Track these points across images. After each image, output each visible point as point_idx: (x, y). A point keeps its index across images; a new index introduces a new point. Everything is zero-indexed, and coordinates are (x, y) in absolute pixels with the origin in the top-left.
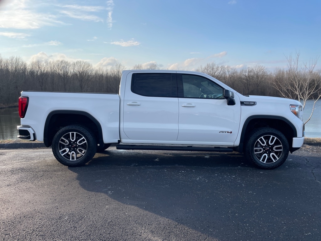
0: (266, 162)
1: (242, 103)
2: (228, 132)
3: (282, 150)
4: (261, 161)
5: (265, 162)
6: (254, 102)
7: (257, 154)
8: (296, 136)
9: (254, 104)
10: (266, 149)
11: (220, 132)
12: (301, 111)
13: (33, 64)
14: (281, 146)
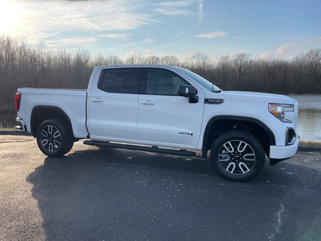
0: (234, 172)
1: (207, 101)
2: (188, 134)
3: (254, 160)
4: (227, 170)
5: (232, 172)
6: (221, 100)
7: (224, 161)
8: (274, 144)
9: (221, 101)
10: (235, 157)
11: (179, 133)
12: (293, 111)
13: (128, 61)
14: (254, 154)
